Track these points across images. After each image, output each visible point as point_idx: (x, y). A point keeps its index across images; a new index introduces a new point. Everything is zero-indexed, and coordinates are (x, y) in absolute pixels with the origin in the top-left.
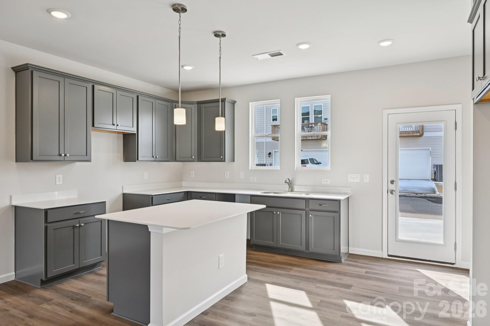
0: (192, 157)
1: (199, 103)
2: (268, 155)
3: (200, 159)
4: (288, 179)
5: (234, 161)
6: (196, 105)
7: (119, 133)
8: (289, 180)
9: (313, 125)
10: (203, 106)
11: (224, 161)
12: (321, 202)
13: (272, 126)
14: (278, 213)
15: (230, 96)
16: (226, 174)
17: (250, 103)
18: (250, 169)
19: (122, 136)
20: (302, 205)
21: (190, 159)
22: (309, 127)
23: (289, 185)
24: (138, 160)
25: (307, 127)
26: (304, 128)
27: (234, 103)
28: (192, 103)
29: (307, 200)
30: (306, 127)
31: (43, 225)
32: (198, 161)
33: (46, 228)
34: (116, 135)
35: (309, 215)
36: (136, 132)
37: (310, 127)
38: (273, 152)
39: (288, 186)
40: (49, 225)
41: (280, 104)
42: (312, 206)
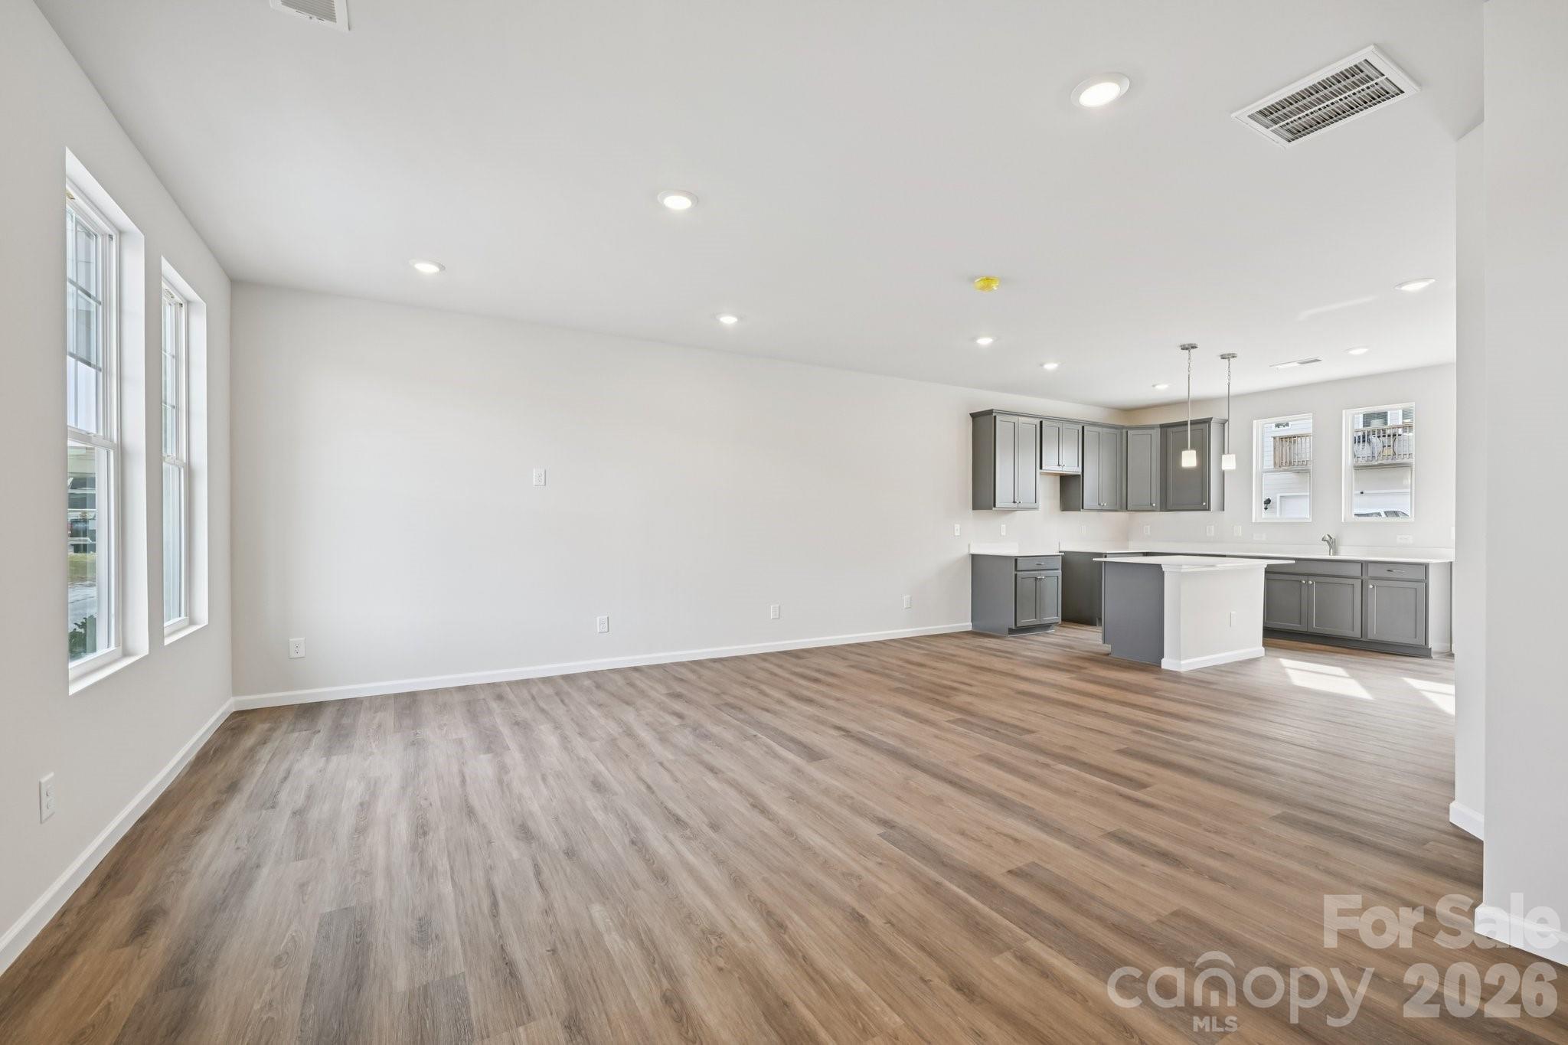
0: (1151, 504)
1: (1164, 427)
2: (1264, 506)
3: (1165, 507)
4: (1329, 536)
5: (1224, 510)
6: (1159, 429)
7: (1056, 474)
8: (1331, 538)
9: (1400, 431)
10: (1170, 430)
11: (1209, 510)
12: (1390, 567)
13: (1275, 438)
14: (1310, 582)
15: (1216, 414)
16: (1207, 530)
17: (1255, 422)
18: (1253, 521)
19: (1058, 478)
20: (1356, 571)
21: (1149, 508)
22: (1384, 436)
23: (1329, 544)
24: (1083, 508)
25: (1379, 437)
26: (1369, 439)
27: (1223, 423)
28: (1152, 427)
29: (1364, 564)
30: (1376, 435)
31: (1014, 573)
32: (1161, 510)
33: (1016, 575)
34: (1053, 477)
35: (1368, 585)
36: (1080, 473)
37: (1389, 436)
38: (1276, 498)
39: (1328, 547)
40: (1018, 573)
41: (1311, 420)
42: (1372, 571)
